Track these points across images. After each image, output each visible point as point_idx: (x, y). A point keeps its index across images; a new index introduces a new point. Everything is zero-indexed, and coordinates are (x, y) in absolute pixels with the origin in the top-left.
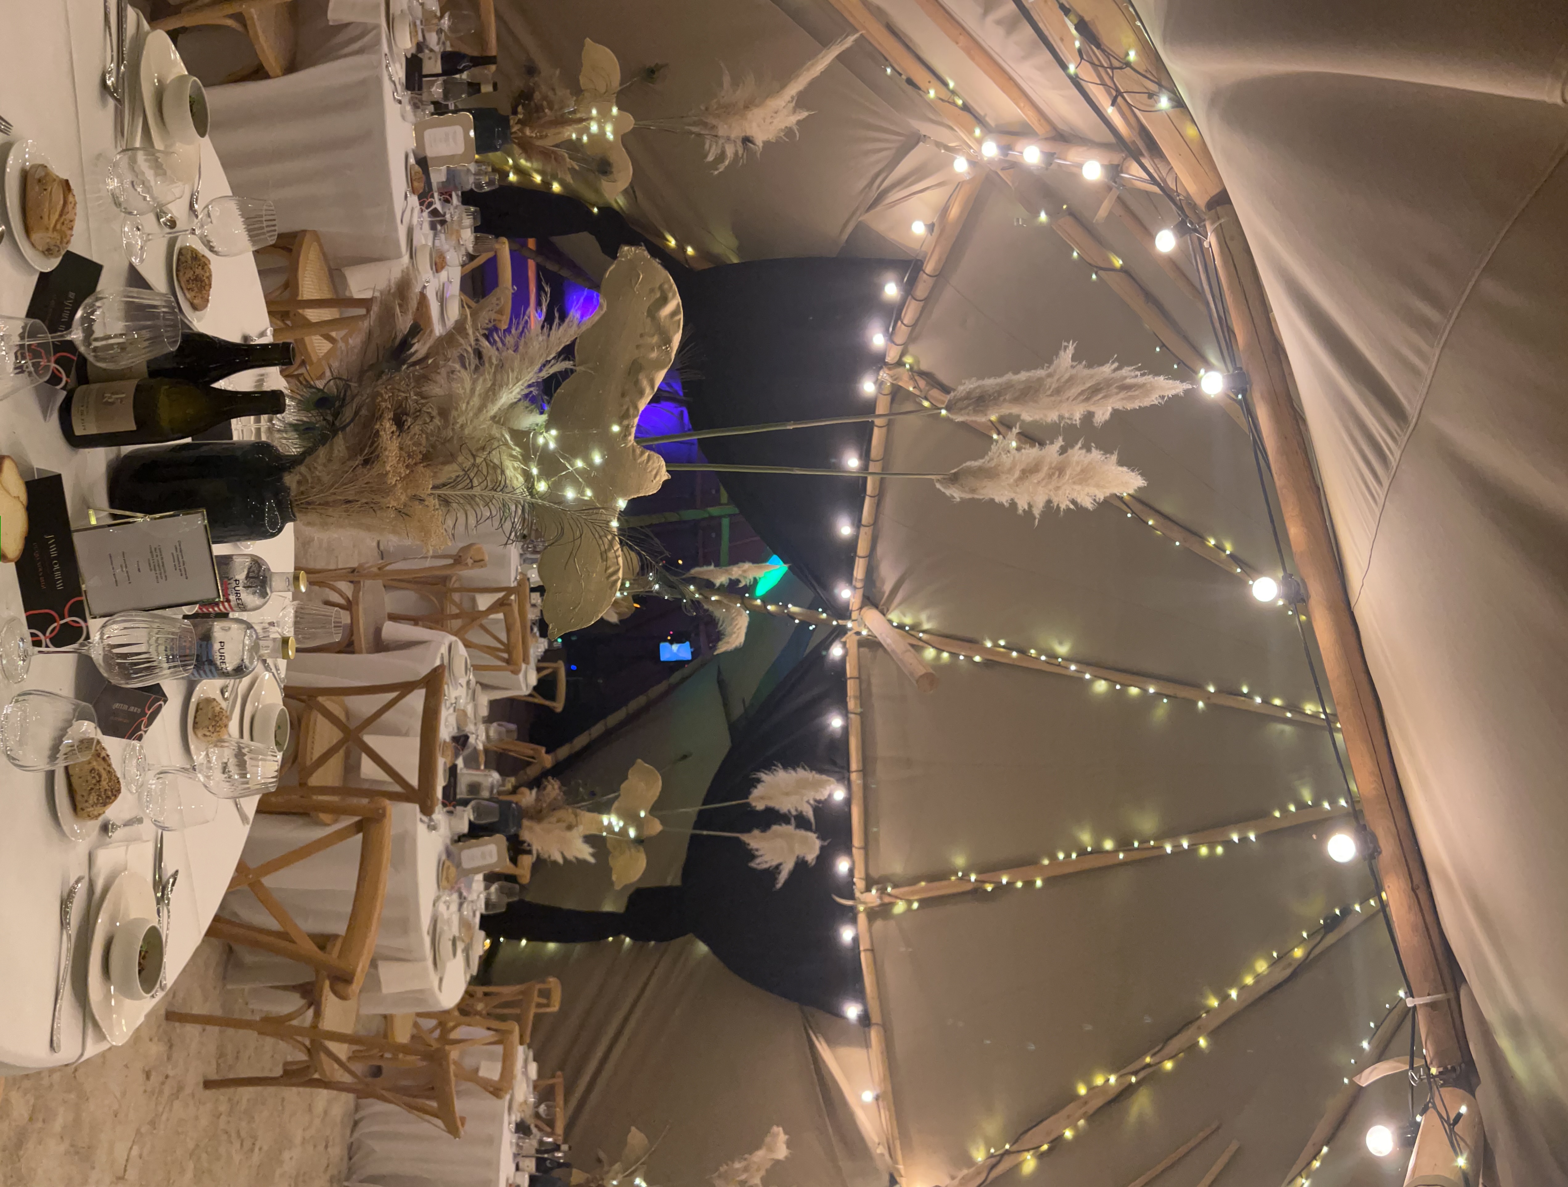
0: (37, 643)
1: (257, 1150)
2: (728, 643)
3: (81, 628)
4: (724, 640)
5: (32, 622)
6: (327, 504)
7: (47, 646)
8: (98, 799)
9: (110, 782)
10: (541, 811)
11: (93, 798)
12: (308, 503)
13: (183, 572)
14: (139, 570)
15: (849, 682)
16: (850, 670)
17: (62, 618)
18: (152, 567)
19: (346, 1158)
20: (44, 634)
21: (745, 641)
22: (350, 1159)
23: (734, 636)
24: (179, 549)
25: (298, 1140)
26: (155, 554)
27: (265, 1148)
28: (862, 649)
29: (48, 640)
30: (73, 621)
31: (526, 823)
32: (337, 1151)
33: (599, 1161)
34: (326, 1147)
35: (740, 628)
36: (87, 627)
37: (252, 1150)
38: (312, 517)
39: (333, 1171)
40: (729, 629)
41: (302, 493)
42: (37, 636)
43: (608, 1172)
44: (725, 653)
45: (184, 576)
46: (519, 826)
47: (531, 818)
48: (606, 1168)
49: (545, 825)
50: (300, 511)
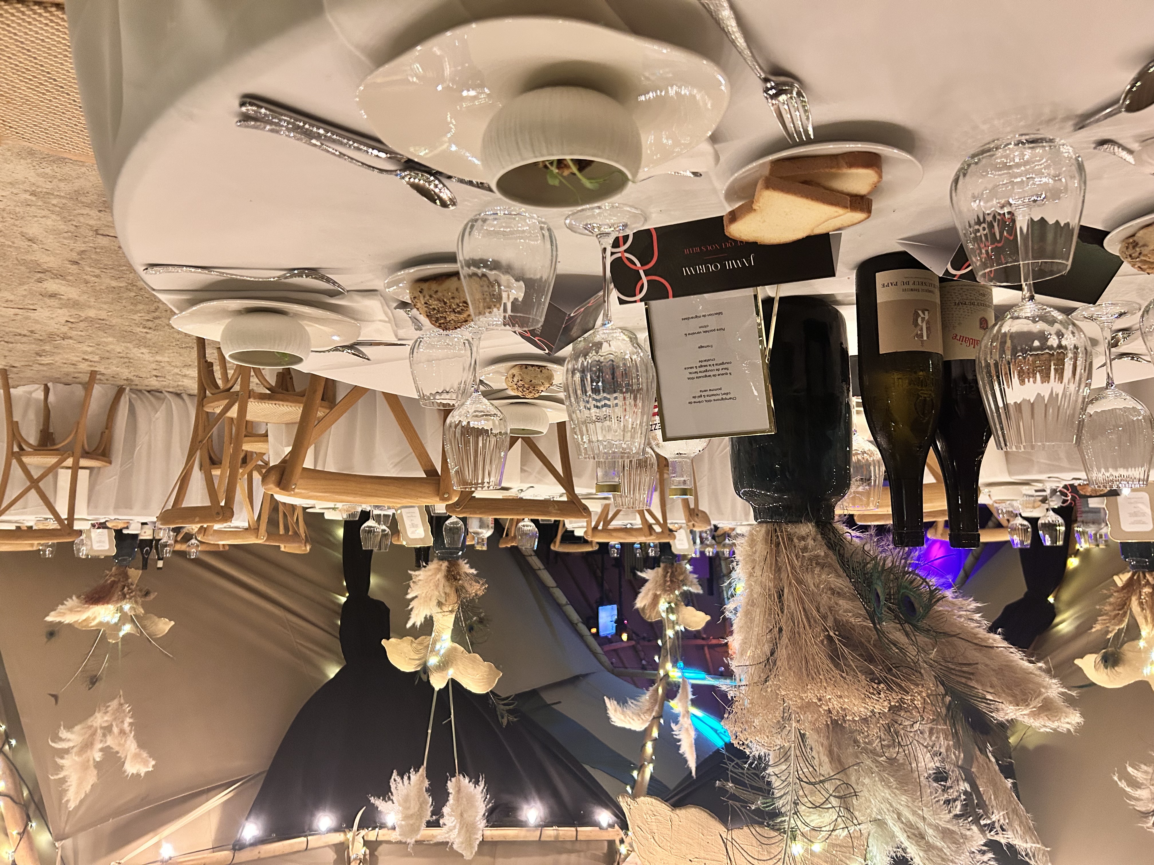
0: (616, 244)
1: (145, 330)
2: (616, 711)
3: (635, 295)
4: (618, 707)
5: (641, 236)
6: (778, 570)
7: (612, 254)
8: (434, 309)
9: (455, 321)
10: (456, 579)
11: (435, 304)
12: (778, 544)
13: (697, 400)
14: (701, 347)
15: (573, 829)
16: (585, 832)
17: (647, 274)
18: (704, 364)
19: (149, 389)
20: (626, 251)
21: (616, 727)
22: (149, 392)
23: (622, 717)
24: (726, 397)
25: (159, 358)
26: (720, 367)
27: (148, 336)
28: (606, 844)
29: (619, 255)
30: (643, 285)
31: (445, 564)
32: (154, 383)
33: (147, 594)
34: (156, 376)
35: (630, 723)
36: (635, 302)
37: (145, 328)
38: (761, 548)
39: (137, 381)
40: (628, 712)
41: (791, 540)
42: (624, 243)
43: (136, 602)
44: (605, 708)
45: (693, 400)
46: (441, 559)
47: (449, 570)
48: (139, 600)
49: (443, 581)
50: (767, 532)
